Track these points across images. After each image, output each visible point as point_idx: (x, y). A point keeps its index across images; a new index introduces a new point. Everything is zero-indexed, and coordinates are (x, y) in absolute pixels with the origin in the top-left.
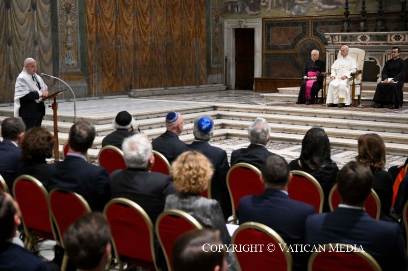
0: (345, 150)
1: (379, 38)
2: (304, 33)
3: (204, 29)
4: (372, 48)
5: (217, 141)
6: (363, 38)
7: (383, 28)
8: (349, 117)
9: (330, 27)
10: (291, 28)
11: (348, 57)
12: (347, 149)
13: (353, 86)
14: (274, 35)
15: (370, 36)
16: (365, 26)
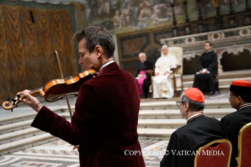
0: (160, 140)
1: (201, 38)
2: (148, 42)
3: (73, 48)
4: (196, 47)
5: (52, 141)
6: (190, 40)
7: (204, 30)
8: (168, 108)
9: (167, 35)
10: (138, 40)
11: (169, 55)
12: (162, 138)
13: (174, 79)
14: (126, 47)
15: (195, 38)
16: (190, 30)
